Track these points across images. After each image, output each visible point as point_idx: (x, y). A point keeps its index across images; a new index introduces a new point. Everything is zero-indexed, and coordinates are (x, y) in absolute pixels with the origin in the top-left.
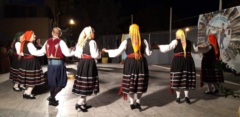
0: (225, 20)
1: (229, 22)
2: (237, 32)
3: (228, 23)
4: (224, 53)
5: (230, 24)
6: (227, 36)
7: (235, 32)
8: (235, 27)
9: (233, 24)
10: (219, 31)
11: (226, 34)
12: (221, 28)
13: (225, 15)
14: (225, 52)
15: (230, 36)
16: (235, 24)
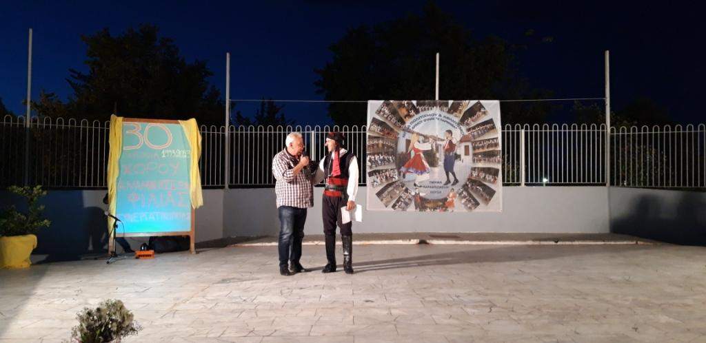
0: (453, 123)
1: (464, 128)
2: (486, 150)
3: (461, 130)
4: (460, 194)
5: (466, 133)
6: (463, 157)
7: (481, 150)
8: (480, 141)
9: (475, 133)
10: (440, 145)
11: (458, 153)
12: (443, 140)
13: (452, 113)
14: (462, 192)
15: (470, 158)
16: (479, 135)
